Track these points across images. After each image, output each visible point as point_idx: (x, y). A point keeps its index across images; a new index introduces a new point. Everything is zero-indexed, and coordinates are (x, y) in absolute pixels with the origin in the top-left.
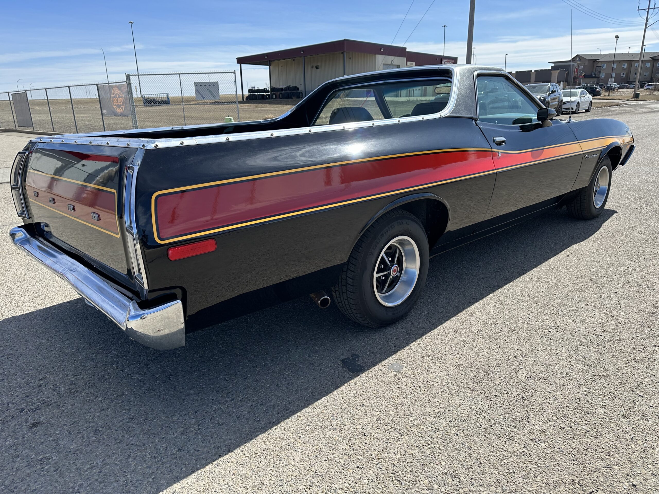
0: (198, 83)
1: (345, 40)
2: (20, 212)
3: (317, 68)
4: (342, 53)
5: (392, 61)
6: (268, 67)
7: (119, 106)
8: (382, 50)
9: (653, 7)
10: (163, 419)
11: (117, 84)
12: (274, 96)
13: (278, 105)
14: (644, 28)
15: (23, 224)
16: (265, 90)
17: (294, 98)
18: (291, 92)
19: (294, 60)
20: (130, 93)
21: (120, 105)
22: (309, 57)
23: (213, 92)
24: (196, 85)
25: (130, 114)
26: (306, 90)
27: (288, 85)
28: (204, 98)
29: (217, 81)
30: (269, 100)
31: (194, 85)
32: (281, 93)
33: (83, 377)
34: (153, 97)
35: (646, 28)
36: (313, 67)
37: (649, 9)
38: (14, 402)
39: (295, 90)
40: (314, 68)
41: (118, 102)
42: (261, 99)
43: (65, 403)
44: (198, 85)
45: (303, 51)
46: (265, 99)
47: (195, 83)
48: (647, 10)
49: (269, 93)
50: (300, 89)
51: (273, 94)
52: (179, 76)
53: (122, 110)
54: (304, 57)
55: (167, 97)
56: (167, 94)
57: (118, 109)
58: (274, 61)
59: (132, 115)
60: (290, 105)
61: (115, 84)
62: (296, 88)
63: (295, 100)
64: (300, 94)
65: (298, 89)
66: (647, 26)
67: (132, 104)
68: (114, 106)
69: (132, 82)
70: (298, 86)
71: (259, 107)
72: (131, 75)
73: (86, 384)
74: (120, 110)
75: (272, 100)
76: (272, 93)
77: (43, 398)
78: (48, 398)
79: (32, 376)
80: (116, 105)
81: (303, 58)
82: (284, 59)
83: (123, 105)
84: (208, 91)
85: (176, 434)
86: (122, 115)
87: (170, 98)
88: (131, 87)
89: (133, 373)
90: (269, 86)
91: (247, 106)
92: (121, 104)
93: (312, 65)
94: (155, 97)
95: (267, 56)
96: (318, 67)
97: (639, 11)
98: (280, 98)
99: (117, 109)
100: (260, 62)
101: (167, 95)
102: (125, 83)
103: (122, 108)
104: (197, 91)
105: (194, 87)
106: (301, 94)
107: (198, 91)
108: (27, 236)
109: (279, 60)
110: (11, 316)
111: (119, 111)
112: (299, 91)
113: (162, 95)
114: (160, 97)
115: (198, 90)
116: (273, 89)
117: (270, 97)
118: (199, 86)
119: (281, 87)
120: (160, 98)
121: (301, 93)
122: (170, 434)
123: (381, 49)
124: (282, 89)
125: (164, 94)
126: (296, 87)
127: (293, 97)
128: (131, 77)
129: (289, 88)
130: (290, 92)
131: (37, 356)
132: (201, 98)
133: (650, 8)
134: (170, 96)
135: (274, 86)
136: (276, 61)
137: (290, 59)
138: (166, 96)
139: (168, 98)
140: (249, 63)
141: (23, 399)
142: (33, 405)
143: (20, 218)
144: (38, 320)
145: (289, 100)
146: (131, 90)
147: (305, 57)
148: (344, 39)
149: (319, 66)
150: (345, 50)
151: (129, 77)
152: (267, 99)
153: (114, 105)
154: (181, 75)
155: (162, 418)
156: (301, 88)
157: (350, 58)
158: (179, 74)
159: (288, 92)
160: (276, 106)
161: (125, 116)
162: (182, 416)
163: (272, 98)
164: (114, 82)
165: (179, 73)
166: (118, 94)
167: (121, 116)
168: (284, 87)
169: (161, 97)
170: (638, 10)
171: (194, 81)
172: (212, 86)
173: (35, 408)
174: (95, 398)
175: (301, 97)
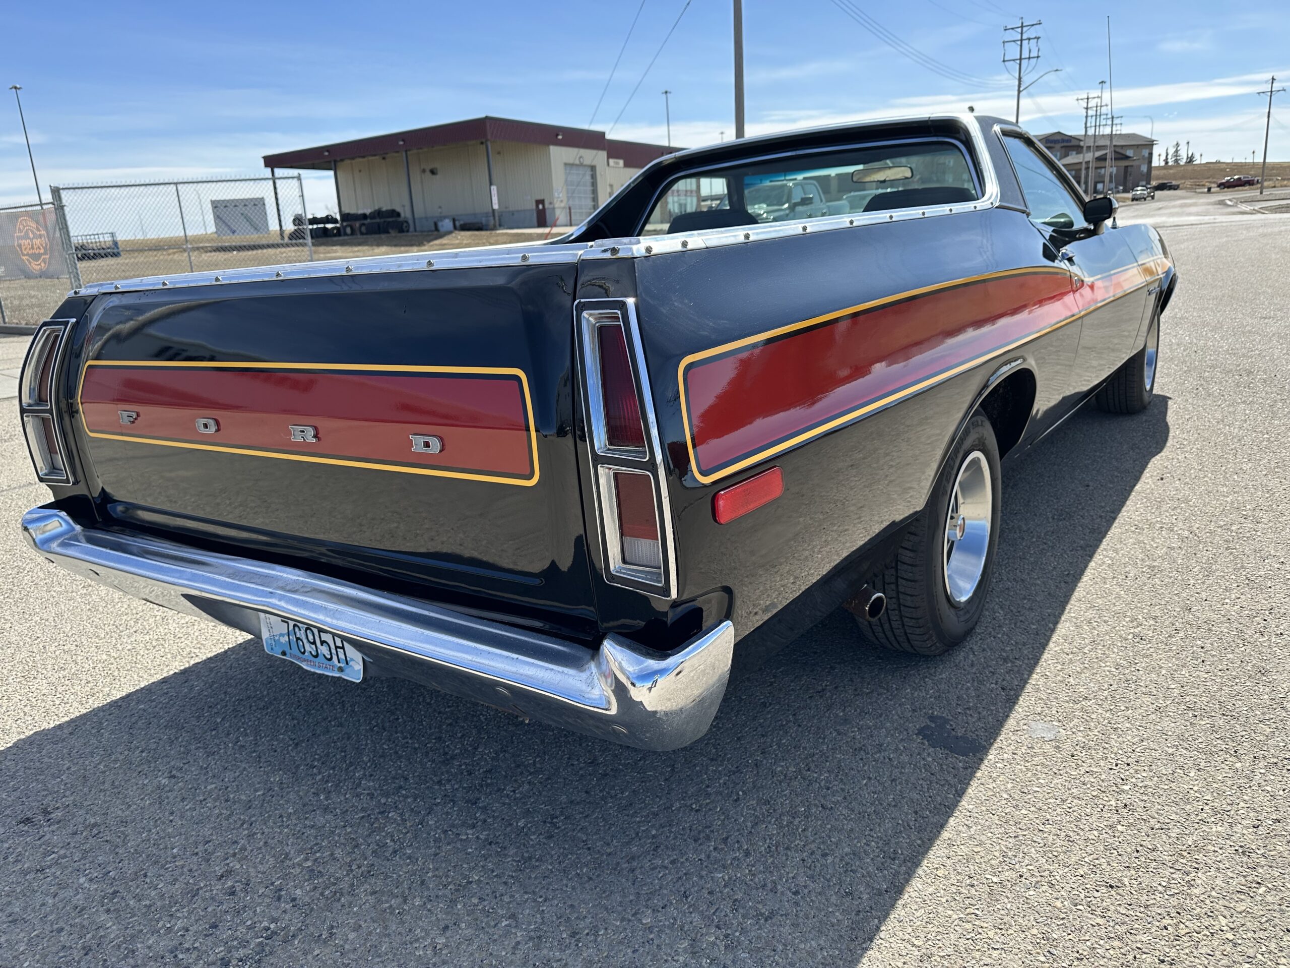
0: (218, 201)
1: (487, 118)
2: (45, 471)
3: (433, 172)
4: (482, 143)
5: (581, 157)
6: (331, 173)
7: (37, 257)
8: (560, 137)
9: (1028, 56)
10: (617, 926)
11: (29, 209)
12: (348, 230)
13: (360, 248)
14: (1016, 93)
15: (53, 500)
16: (328, 219)
17: (393, 233)
18: (385, 222)
19: (384, 158)
20: (63, 228)
21: (40, 255)
22: (415, 151)
23: (255, 220)
24: (216, 205)
25: (66, 270)
26: (416, 216)
27: (377, 208)
28: (234, 232)
29: (260, 197)
30: (341, 238)
31: (210, 205)
32: (364, 224)
33: (332, 854)
34: (80, 241)
35: (1019, 92)
36: (424, 171)
37: (1021, 59)
38: (186, 945)
39: (392, 216)
40: (428, 173)
41: (33, 248)
42: (321, 237)
43: (332, 927)
44: (219, 205)
45: (403, 140)
46: (330, 236)
47: (213, 202)
48: (1018, 62)
49: (338, 225)
50: (402, 215)
51: (347, 226)
52: (175, 188)
53: (43, 265)
54: (406, 151)
55: (114, 241)
56: (112, 234)
57: (33, 263)
58: (342, 160)
59: (70, 273)
60: (387, 245)
61: (23, 209)
62: (394, 213)
63: (395, 237)
64: (402, 224)
65: (398, 215)
66: (1021, 89)
67: (68, 250)
68: (24, 258)
69: (67, 204)
70: (398, 209)
71: (320, 253)
72: (63, 189)
73: (352, 871)
74: (40, 264)
75: (346, 238)
76: (345, 224)
77: (261, 922)
78: (274, 920)
79: (190, 870)
80: (28, 255)
81: (404, 154)
82: (363, 157)
83: (45, 253)
84: (242, 217)
85: (681, 959)
86: (43, 275)
87: (119, 243)
88: (64, 214)
89: (453, 826)
90: (337, 210)
91: (294, 251)
92: (42, 251)
93: (422, 168)
94: (85, 241)
95: (328, 151)
96: (435, 171)
97: (1006, 63)
98: (362, 234)
99: (30, 263)
100: (313, 164)
101: (113, 237)
102: (51, 206)
103: (44, 261)
104: (218, 218)
105: (211, 211)
106: (405, 224)
107: (221, 219)
108: (73, 529)
109: (353, 158)
110: (32, 732)
111: (35, 267)
112: (401, 219)
113: (101, 236)
114: (97, 240)
115: (221, 216)
116: (345, 217)
117: (339, 232)
118: (222, 208)
119: (360, 212)
120: (96, 242)
121: (407, 222)
122: (666, 961)
123: (557, 135)
124: (364, 216)
125: (106, 236)
126: (393, 211)
127: (390, 231)
128: (63, 194)
129: (378, 213)
130: (382, 220)
131: (171, 821)
132: (228, 232)
133: (1023, 57)
134: (118, 239)
135: (346, 210)
136: (348, 162)
137: (375, 155)
138: (110, 239)
139: (115, 243)
140: (289, 165)
141: (206, 936)
142: (245, 947)
143: (43, 485)
144: (112, 732)
145: (383, 236)
146: (65, 219)
147: (408, 153)
148: (482, 115)
149: (436, 169)
150: (489, 137)
151: (58, 192)
152: (335, 235)
153: (24, 255)
154: (180, 187)
155: (614, 925)
156: (405, 213)
157: (499, 153)
158: (176, 184)
159: (378, 220)
160: (356, 249)
161: (51, 277)
162: (658, 911)
163: (346, 234)
164: (22, 205)
165: (176, 181)
166: (32, 231)
167: (41, 277)
168: (368, 211)
169: (100, 242)
170: (1004, 61)
171: (210, 197)
172: (250, 206)
173: (258, 954)
174: (405, 902)
175: (405, 229)
